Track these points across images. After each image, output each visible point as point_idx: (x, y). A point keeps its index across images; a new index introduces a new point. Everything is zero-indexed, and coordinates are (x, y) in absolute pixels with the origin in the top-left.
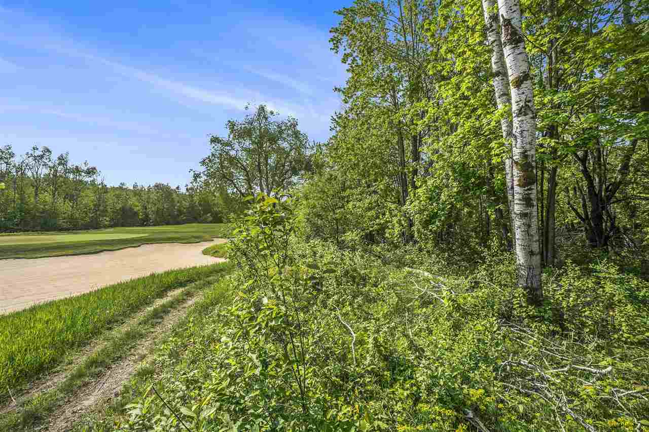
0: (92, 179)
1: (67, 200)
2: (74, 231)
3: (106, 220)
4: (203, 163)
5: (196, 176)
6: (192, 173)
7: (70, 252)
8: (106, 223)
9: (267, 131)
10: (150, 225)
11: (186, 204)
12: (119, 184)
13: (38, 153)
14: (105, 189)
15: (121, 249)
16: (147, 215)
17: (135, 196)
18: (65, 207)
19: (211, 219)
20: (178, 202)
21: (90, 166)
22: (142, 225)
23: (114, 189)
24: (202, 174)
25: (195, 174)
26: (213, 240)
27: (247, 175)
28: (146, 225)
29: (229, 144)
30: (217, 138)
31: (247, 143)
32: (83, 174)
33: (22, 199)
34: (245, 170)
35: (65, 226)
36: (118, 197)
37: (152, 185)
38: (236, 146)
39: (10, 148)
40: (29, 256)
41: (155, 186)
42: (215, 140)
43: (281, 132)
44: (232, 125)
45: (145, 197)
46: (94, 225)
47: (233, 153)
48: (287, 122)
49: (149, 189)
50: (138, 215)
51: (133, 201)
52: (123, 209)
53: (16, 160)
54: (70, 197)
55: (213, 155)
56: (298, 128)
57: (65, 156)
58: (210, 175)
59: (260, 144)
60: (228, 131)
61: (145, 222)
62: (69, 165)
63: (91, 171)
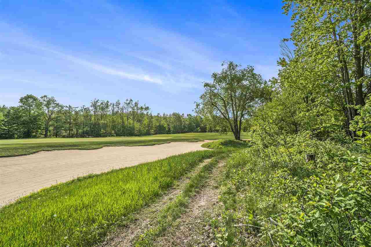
0: (147, 112)
1: (138, 122)
2: (141, 136)
3: (152, 131)
4: (201, 97)
5: (198, 105)
6: (195, 104)
7: (143, 144)
8: (152, 133)
9: (235, 76)
10: (171, 134)
11: (187, 123)
12: (157, 114)
13: (128, 102)
14: (152, 117)
15: (163, 144)
16: (169, 129)
17: (164, 120)
18: (137, 125)
19: (200, 130)
20: (184, 122)
21: (147, 106)
22: (168, 134)
23: (155, 116)
24: (200, 104)
25: (197, 104)
26: (204, 141)
27: (225, 103)
28: (169, 134)
29: (214, 86)
30: (207, 84)
31: (224, 85)
32: (144, 110)
33: (123, 122)
34: (223, 99)
35: (137, 134)
36: (157, 120)
37: (172, 113)
38: (218, 87)
39: (119, 101)
40: (129, 145)
41: (173, 114)
42: (206, 85)
43: (244, 75)
44: (215, 76)
45: (168, 120)
46: (148, 134)
47: (216, 91)
48: (247, 69)
49: (170, 116)
50: (166, 129)
51: (163, 122)
52: (160, 126)
53: (121, 106)
54: (139, 121)
55: (205, 93)
56: (254, 72)
57: (137, 102)
58: (205, 104)
59: (231, 84)
60: (213, 79)
61: (169, 132)
62: (139, 106)
63: (147, 108)
